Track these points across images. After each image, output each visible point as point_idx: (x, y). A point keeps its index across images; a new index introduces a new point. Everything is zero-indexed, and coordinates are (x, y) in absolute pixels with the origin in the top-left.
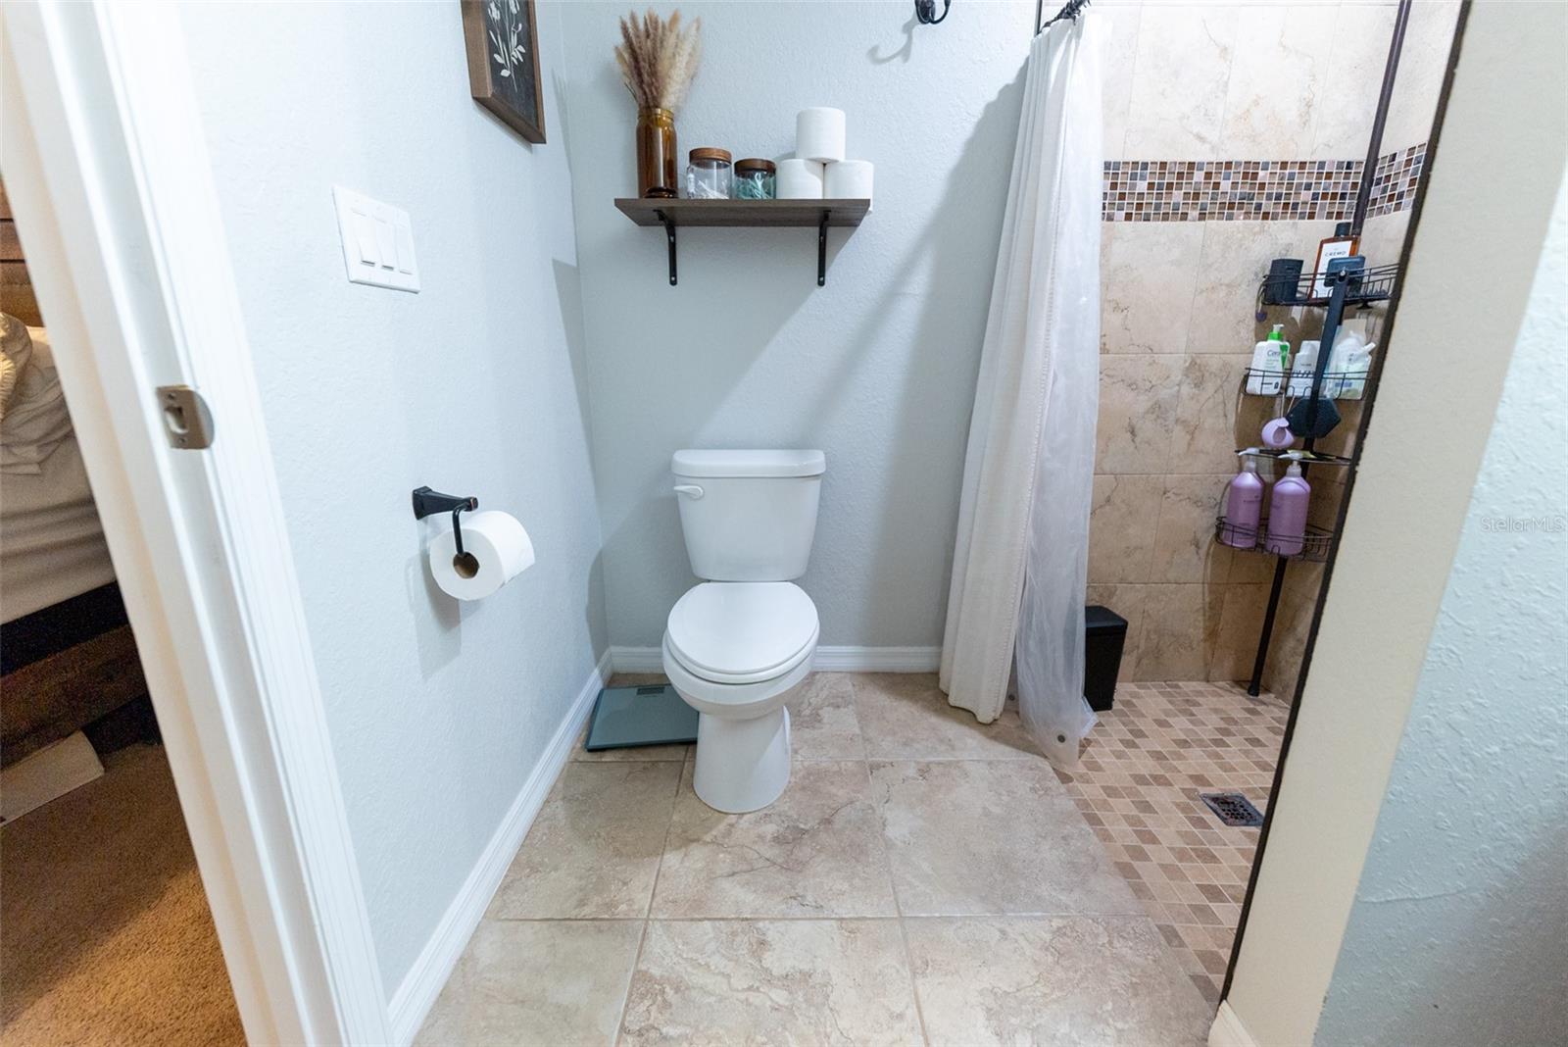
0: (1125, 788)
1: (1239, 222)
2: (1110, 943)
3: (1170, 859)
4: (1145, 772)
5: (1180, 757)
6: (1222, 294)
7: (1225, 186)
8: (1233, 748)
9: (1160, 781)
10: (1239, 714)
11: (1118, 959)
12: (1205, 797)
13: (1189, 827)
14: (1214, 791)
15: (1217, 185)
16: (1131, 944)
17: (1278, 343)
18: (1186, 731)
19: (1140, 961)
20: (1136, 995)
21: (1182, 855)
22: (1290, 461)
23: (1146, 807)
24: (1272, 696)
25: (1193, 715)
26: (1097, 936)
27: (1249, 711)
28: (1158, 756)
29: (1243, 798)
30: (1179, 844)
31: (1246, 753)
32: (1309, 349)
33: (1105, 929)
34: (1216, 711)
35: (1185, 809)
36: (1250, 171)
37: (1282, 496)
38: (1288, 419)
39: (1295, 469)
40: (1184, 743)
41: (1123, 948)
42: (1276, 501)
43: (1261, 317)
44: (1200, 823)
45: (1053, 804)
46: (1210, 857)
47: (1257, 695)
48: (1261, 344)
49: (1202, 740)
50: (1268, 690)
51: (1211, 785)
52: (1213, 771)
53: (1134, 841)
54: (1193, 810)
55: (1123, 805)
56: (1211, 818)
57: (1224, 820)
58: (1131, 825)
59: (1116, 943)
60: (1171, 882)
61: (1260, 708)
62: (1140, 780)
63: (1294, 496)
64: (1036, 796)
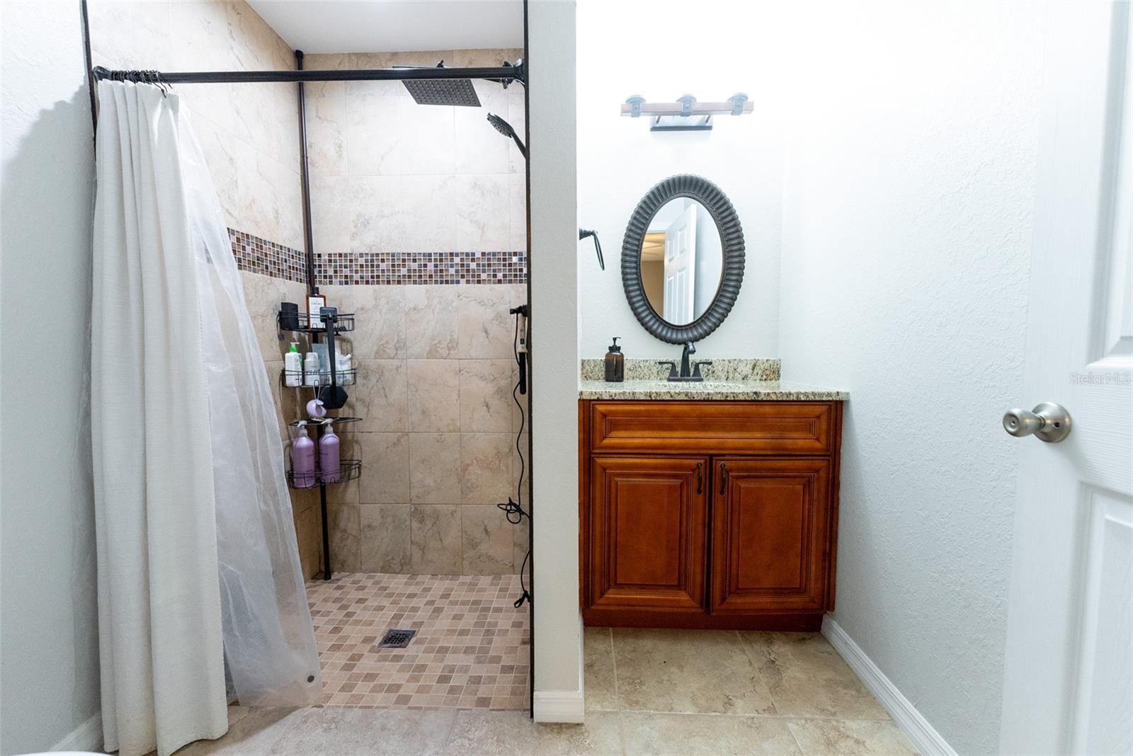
0: (349, 679)
1: (259, 275)
2: (469, 740)
3: (415, 685)
4: (343, 662)
5: (346, 638)
6: (260, 320)
7: (249, 249)
8: (358, 612)
9: (356, 658)
10: (337, 594)
11: (480, 741)
12: (380, 644)
13: (398, 665)
14: (380, 639)
15: (244, 248)
16: (473, 729)
17: (296, 353)
18: (328, 622)
19: (485, 730)
20: (504, 742)
21: (414, 679)
22: (326, 425)
23: (370, 677)
24: (336, 573)
25: (319, 612)
26: (462, 745)
27: (339, 588)
28: (336, 648)
29: (392, 630)
30: (407, 675)
31: (365, 609)
32: (311, 358)
33: (460, 737)
34: (326, 600)
35: (385, 659)
36: (260, 243)
37: (327, 446)
38: (320, 399)
39: (330, 429)
40: (336, 630)
41: (476, 734)
42: (324, 451)
43: (281, 337)
44: (397, 658)
45: (350, 722)
46: (422, 668)
47: (330, 578)
48: (287, 355)
49: (341, 621)
50: (333, 572)
51: (375, 638)
52: (368, 630)
53: (393, 696)
54: (388, 656)
55: (362, 688)
56: (397, 651)
57: (400, 647)
58: (381, 691)
59: (471, 737)
60: (431, 694)
61: (340, 583)
62: (348, 667)
63: (333, 445)
64: (335, 731)
